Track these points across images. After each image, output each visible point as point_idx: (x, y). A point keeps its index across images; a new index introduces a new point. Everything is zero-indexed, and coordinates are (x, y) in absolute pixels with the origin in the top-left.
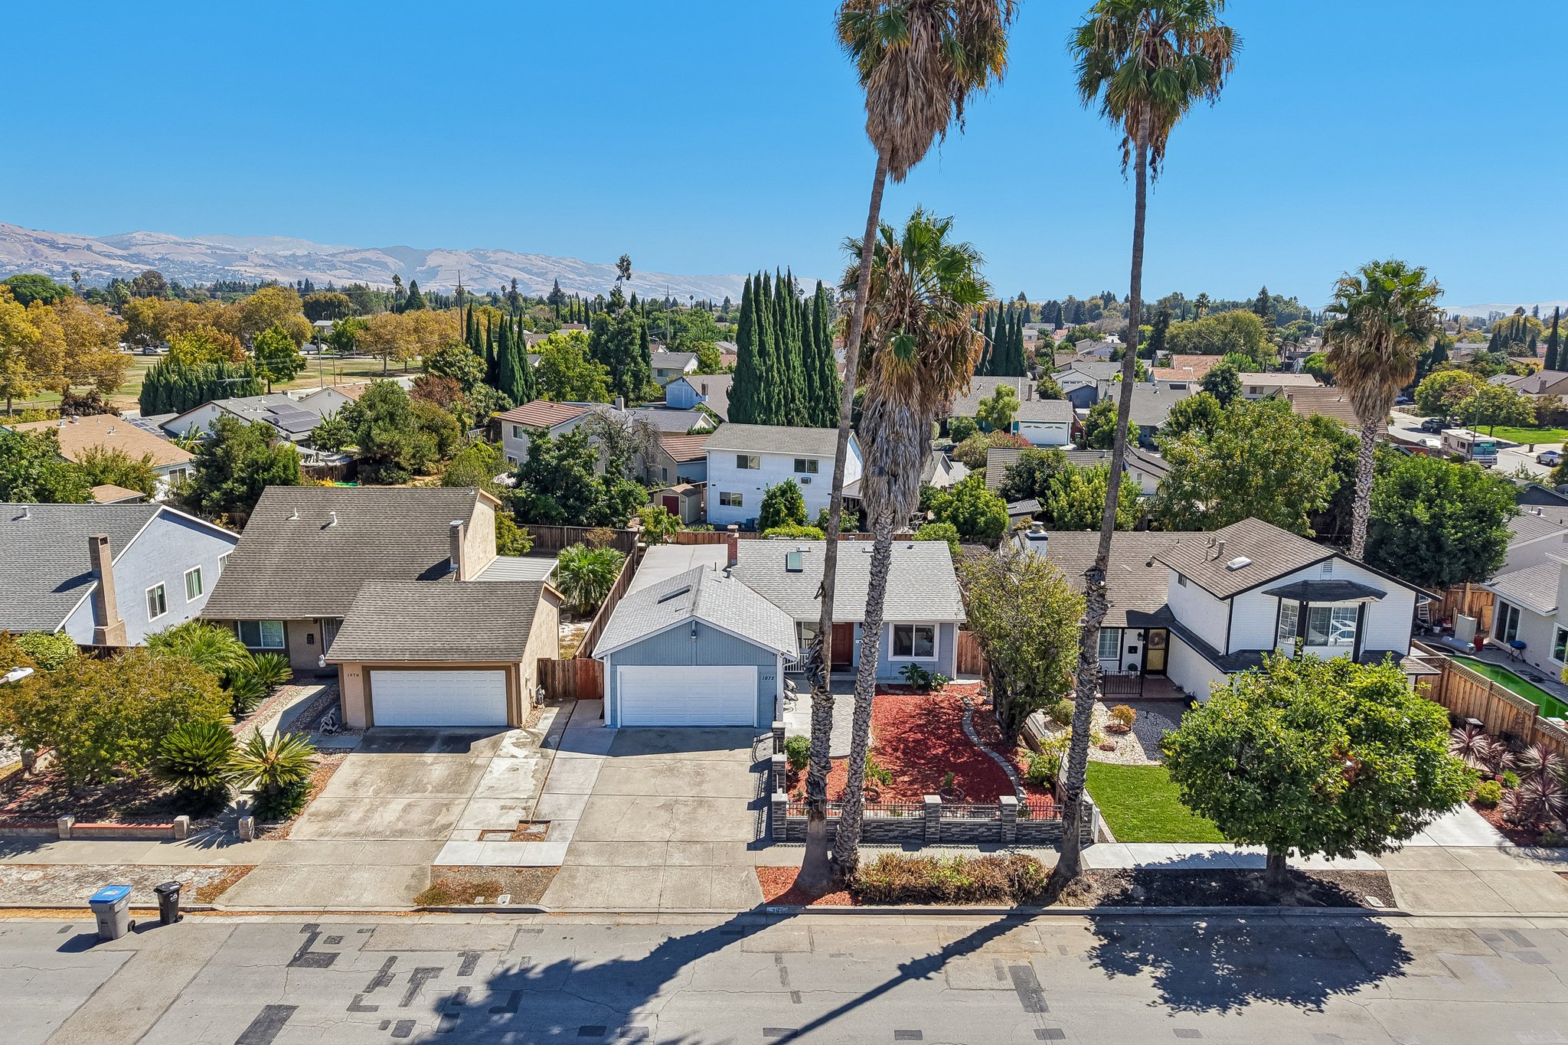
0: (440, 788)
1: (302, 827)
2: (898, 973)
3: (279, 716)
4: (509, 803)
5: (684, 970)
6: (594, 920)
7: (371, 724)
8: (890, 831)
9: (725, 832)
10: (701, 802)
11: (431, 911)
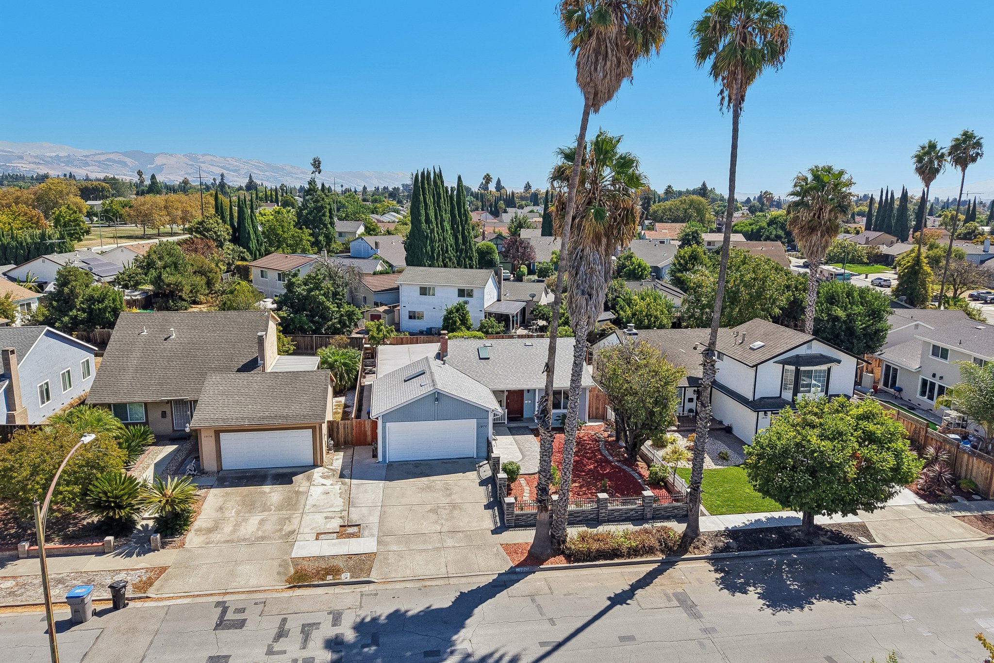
0: (280, 508)
1: (192, 538)
2: (609, 603)
3: (152, 467)
4: (329, 515)
5: (477, 611)
6: (409, 585)
7: (220, 469)
8: (577, 517)
9: (475, 524)
10: (454, 506)
11: (299, 587)
